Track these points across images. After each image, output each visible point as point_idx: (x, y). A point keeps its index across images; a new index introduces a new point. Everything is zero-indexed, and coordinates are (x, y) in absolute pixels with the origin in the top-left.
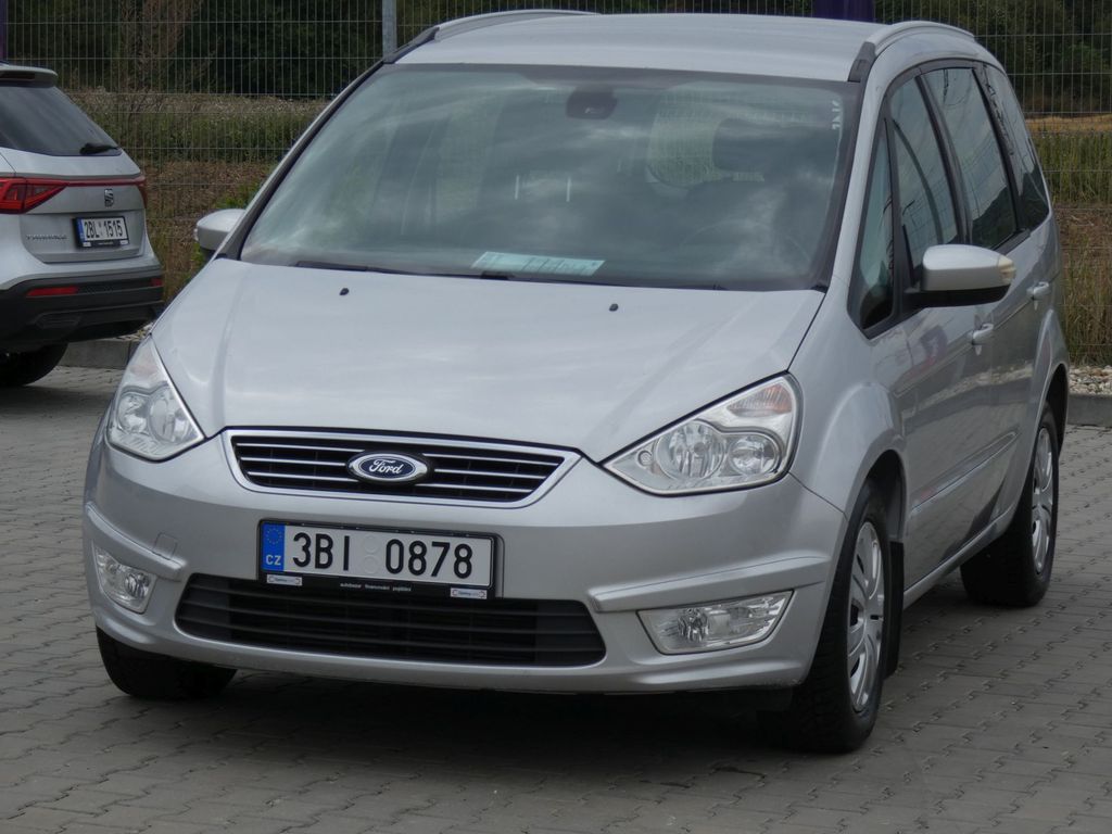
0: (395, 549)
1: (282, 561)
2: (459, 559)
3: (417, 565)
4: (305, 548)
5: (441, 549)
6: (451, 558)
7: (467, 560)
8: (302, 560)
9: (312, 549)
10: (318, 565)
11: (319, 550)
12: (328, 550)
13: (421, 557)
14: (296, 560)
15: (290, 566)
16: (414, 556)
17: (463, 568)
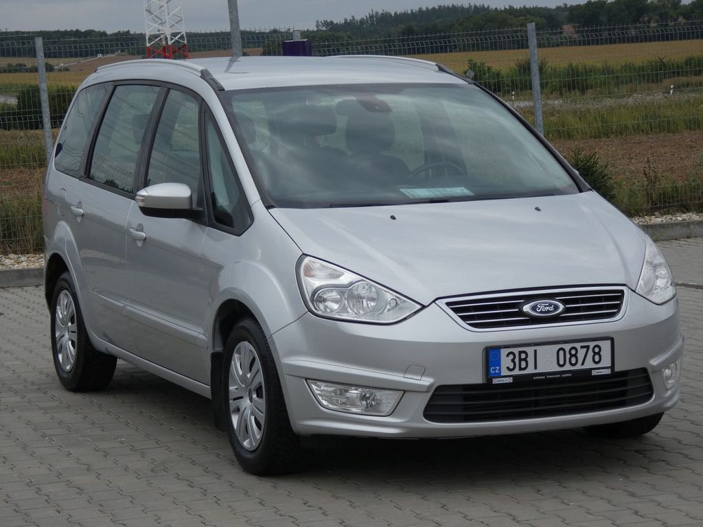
0: (561, 353)
1: (500, 370)
2: (595, 354)
3: (573, 360)
4: (513, 361)
5: (586, 349)
6: (590, 354)
7: (599, 353)
8: (511, 367)
9: (517, 360)
10: (521, 369)
11: (521, 360)
12: (525, 359)
13: (575, 355)
14: (508, 368)
15: (505, 372)
16: (572, 356)
17: (597, 358)
